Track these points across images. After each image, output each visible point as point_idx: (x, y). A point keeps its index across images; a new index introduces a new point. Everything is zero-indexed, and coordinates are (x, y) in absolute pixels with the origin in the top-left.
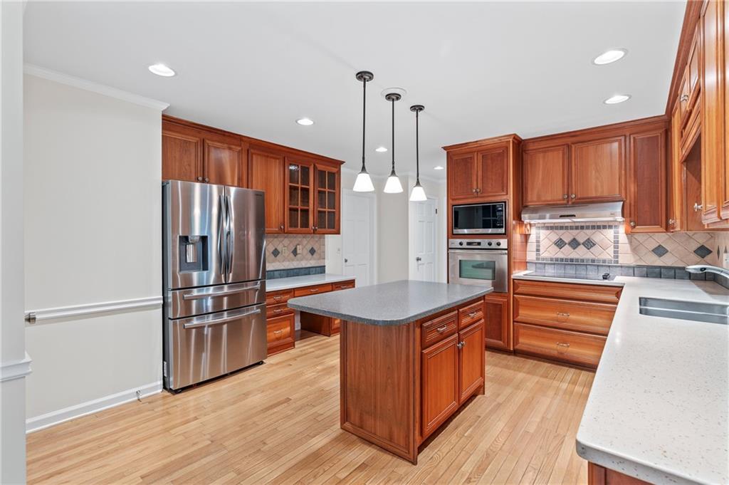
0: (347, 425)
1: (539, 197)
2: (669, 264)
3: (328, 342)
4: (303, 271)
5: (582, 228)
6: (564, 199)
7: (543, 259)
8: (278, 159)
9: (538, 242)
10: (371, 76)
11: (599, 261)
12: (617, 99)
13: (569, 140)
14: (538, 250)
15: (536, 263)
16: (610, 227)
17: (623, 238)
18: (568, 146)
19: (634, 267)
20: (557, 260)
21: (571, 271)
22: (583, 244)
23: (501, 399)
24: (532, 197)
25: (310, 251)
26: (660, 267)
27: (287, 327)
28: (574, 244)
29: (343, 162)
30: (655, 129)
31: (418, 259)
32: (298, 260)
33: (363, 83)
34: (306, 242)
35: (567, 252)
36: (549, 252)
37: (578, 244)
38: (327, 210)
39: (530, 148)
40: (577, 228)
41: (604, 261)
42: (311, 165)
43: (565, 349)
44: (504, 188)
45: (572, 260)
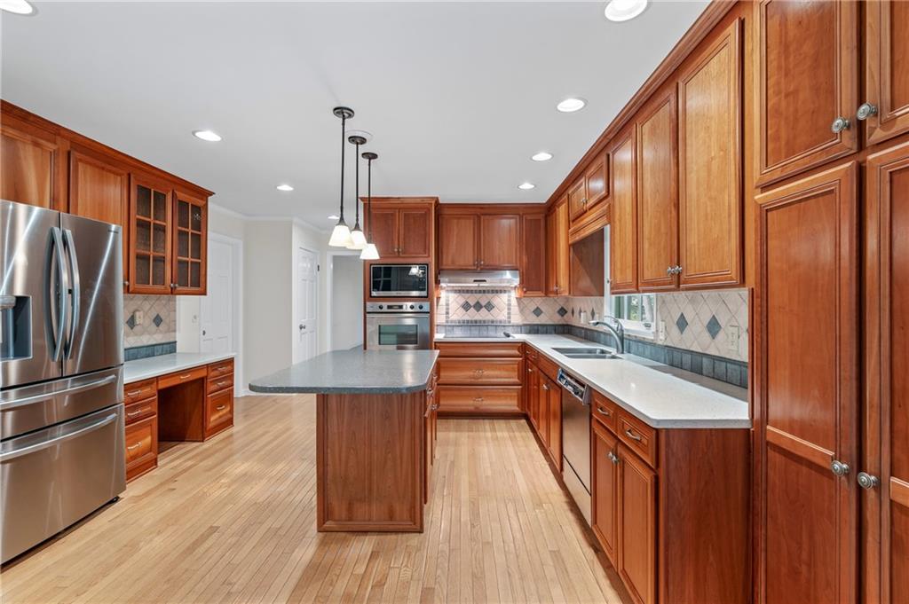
0: (329, 524)
1: (453, 262)
2: (543, 322)
3: (206, 450)
4: (143, 352)
5: (484, 292)
6: (474, 265)
7: (452, 322)
8: (120, 175)
9: (447, 305)
10: (351, 113)
11: (497, 322)
12: (527, 186)
13: (479, 211)
14: (447, 313)
15: (445, 326)
16: (505, 292)
17: (514, 302)
18: (479, 217)
19: (521, 326)
20: (464, 322)
21: (475, 331)
22: (485, 306)
23: (451, 458)
24: (447, 261)
25: (154, 321)
26: (538, 325)
27: (145, 437)
28: (478, 306)
29: (211, 194)
30: (540, 213)
31: (301, 327)
32: (136, 335)
33: (341, 119)
34: (148, 307)
35: (473, 315)
36: (457, 314)
37: (481, 307)
38: (190, 259)
39: (446, 212)
40: (480, 292)
41: (501, 322)
42: (169, 191)
43: (480, 403)
44: (426, 249)
45: (476, 322)
